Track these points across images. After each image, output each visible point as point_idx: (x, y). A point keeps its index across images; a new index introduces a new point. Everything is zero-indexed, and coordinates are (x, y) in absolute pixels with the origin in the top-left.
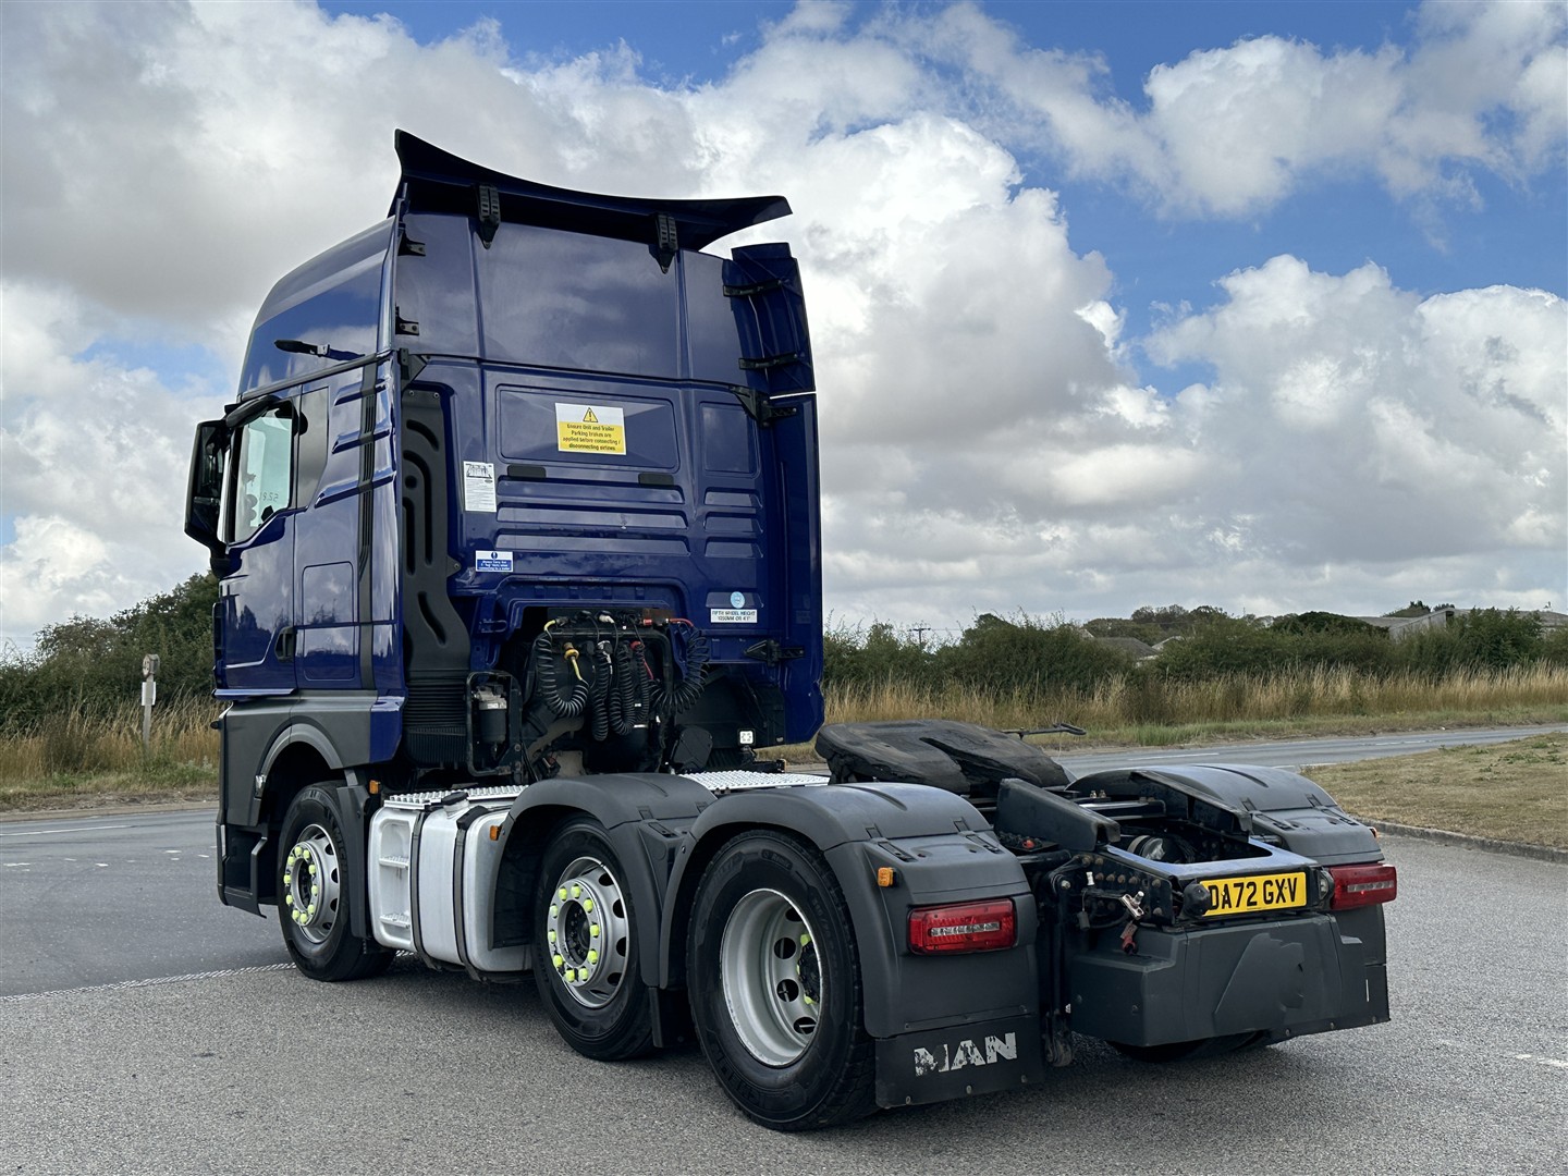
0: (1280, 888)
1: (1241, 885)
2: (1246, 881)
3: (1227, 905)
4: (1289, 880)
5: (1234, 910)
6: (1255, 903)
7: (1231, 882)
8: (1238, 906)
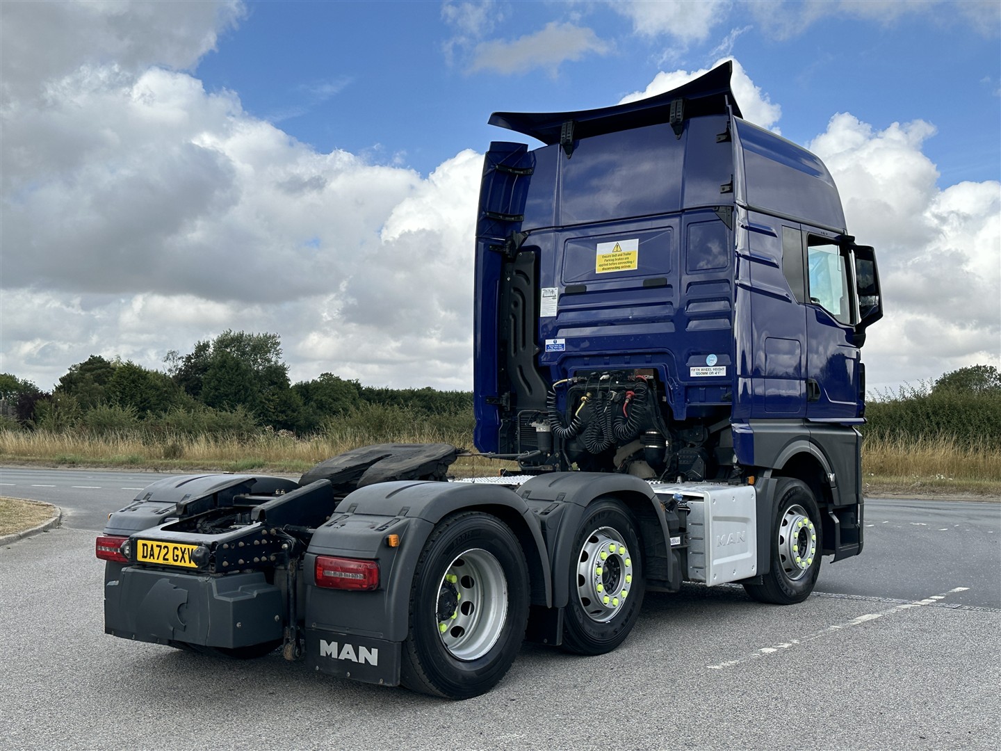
0: (183, 553)
1: (160, 546)
2: (163, 544)
3: (152, 557)
4: (188, 549)
5: (155, 561)
6: (167, 560)
7: (155, 543)
8: (158, 559)
